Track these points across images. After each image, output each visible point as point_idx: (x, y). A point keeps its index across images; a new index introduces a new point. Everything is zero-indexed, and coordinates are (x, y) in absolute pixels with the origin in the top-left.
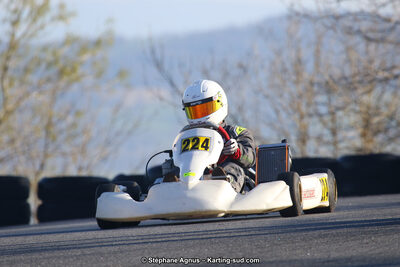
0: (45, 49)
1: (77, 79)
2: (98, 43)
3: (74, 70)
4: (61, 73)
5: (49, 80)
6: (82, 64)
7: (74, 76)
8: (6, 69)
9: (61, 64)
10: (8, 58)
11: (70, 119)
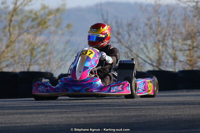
0: (31, 12)
1: (47, 28)
2: (58, 10)
3: (45, 23)
4: (39, 24)
5: (33, 27)
6: (49, 20)
7: (45, 26)
8: (11, 21)
9: (39, 19)
10: (13, 16)
11: (43, 47)
